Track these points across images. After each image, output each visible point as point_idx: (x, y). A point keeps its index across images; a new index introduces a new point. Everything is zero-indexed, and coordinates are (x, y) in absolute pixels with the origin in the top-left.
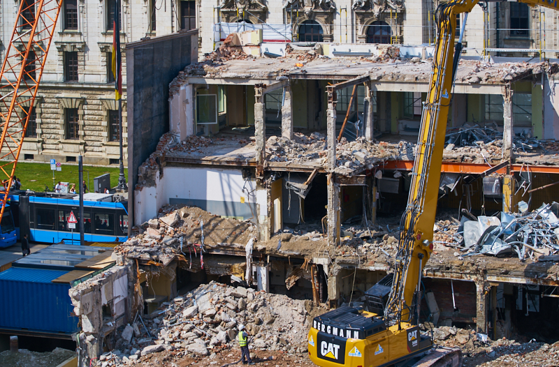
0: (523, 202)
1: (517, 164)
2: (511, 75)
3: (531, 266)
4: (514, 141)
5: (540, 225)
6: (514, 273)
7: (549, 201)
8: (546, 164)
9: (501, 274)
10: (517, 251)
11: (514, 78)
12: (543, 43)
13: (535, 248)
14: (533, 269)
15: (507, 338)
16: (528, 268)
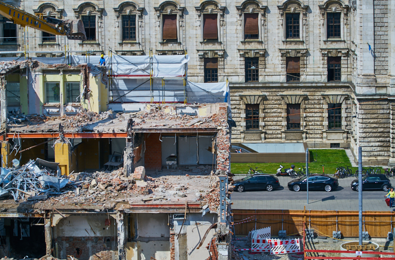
0: (16, 160)
1: (11, 133)
2: (5, 70)
3: (23, 204)
4: (8, 116)
5: (29, 175)
6: (11, 210)
7: (34, 158)
8: (31, 132)
9: (2, 211)
10: (13, 194)
11: (7, 72)
12: (27, 47)
13: (25, 191)
14: (25, 206)
15: (8, 257)
16: (21, 206)
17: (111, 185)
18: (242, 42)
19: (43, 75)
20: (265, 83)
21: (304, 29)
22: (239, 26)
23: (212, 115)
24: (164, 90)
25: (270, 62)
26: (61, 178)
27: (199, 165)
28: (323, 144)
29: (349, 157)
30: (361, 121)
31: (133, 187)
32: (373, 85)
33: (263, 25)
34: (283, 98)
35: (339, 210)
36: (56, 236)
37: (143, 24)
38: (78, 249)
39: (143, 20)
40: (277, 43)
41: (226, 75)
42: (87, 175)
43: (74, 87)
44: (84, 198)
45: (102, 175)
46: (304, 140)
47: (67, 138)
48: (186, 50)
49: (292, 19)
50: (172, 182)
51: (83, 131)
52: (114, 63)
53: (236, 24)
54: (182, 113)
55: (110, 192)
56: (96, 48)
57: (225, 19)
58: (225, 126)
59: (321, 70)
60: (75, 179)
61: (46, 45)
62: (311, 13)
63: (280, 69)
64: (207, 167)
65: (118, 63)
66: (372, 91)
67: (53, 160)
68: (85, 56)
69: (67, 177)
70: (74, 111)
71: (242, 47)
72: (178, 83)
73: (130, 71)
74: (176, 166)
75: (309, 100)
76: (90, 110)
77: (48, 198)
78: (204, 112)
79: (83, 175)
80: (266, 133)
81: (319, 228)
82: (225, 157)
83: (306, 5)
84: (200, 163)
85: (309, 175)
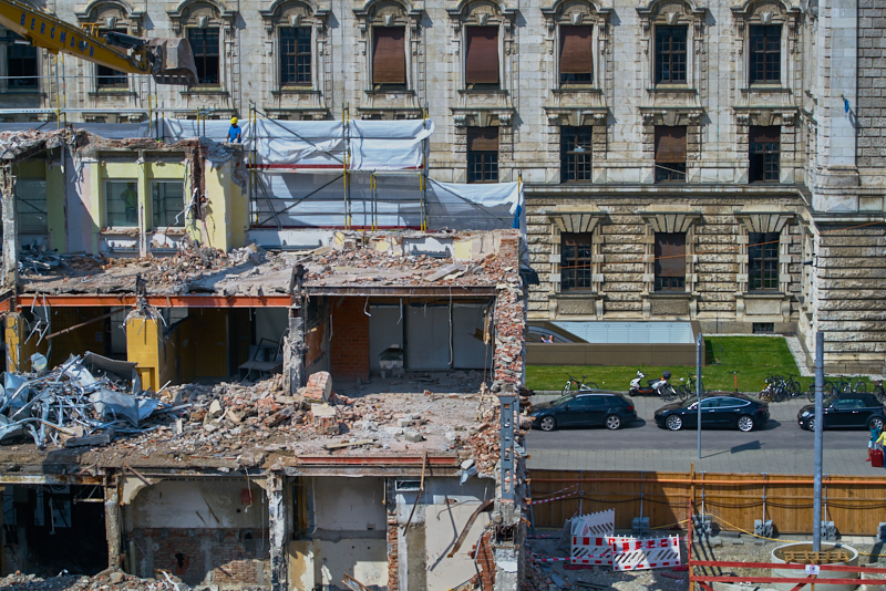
0: (38, 355)
1: (26, 295)
2: (12, 151)
3: (56, 455)
4: (20, 257)
5: (68, 390)
6: (29, 468)
7: (79, 352)
8: (73, 292)
9: (8, 471)
10: (33, 432)
11: (17, 157)
12: (62, 99)
13: (59, 426)
14: (60, 459)
15: (22, 572)
16: (51, 459)
17: (255, 414)
18: (554, 91)
19: (99, 163)
20: (607, 185)
21: (697, 62)
22: (547, 54)
23: (484, 256)
24: (375, 199)
25: (618, 137)
26: (141, 397)
27: (454, 369)
28: (736, 323)
29: (795, 354)
30: (822, 272)
31: (304, 418)
32: (852, 191)
33: (603, 52)
34: (646, 220)
35: (770, 474)
36: (130, 527)
37: (329, 48)
38: (180, 557)
39: (328, 40)
40: (634, 94)
41: (518, 165)
42: (199, 390)
43: (169, 191)
44: (193, 442)
45: (234, 391)
46: (694, 315)
47: (154, 306)
48: (427, 109)
49: (671, 39)
50: (393, 407)
51: (190, 292)
52: (262, 138)
53: (542, 49)
54: (416, 253)
55: (251, 428)
56: (220, 104)
57: (515, 38)
58: (514, 283)
59: (734, 155)
60: (173, 400)
61: (105, 94)
62: (714, 25)
63: (640, 154)
64: (472, 374)
65: (270, 138)
66: (851, 204)
67: (124, 355)
68: (196, 121)
69: (154, 396)
70: (171, 246)
71: (555, 102)
72: (407, 183)
73: (299, 155)
74: (402, 371)
75: (705, 223)
76: (207, 245)
77: (112, 441)
78: (465, 250)
79: (192, 390)
80: (606, 299)
81: (724, 513)
82: (512, 351)
83: (702, 6)
84: (456, 366)
85: (703, 394)
